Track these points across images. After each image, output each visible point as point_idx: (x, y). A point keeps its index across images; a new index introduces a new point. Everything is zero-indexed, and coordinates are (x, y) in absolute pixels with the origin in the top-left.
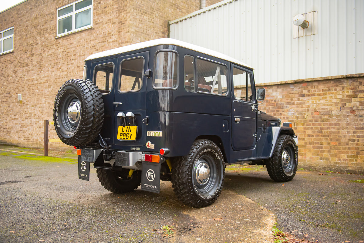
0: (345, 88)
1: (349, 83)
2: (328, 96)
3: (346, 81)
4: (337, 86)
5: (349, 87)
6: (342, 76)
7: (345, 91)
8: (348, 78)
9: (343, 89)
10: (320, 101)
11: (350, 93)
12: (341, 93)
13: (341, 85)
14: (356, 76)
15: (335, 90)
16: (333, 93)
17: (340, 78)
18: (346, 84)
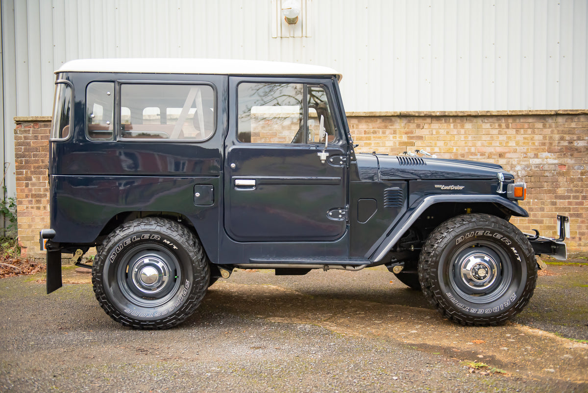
0: (398, 131)
1: (403, 125)
2: (373, 142)
3: (398, 120)
4: (386, 127)
5: (403, 130)
6: (395, 112)
7: (398, 136)
8: (402, 116)
9: (395, 132)
11: (405, 138)
12: (391, 139)
13: (391, 125)
14: (414, 114)
15: (384, 133)
16: (380, 138)
17: (392, 116)
18: (399, 125)
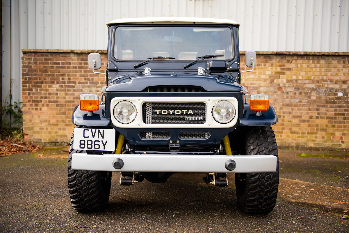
0: (274, 65)
1: (278, 60)
2: (257, 71)
3: (275, 57)
4: (266, 62)
5: (278, 64)
6: (273, 52)
7: (274, 67)
8: (278, 54)
9: (272, 65)
10: (249, 76)
11: (279, 69)
12: (270, 69)
13: (270, 61)
14: (286, 53)
15: (265, 65)
16: (262, 69)
17: (272, 54)
18: (275, 61)
